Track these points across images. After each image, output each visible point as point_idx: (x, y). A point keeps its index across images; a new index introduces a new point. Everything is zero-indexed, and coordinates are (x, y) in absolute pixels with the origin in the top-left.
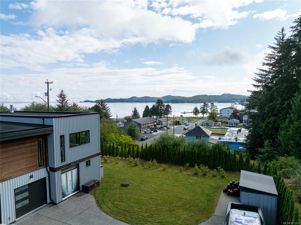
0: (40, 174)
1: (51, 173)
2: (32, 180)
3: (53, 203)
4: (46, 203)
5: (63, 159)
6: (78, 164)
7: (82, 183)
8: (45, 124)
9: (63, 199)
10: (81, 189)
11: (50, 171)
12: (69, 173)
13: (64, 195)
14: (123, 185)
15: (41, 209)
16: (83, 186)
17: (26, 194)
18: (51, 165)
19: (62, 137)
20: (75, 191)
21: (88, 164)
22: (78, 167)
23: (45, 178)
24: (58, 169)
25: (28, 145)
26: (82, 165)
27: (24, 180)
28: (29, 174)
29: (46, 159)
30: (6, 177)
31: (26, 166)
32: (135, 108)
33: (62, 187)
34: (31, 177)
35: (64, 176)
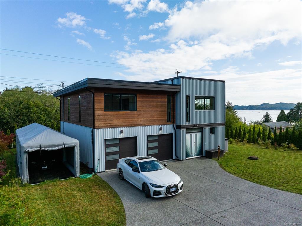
0: (168, 129)
1: (177, 131)
2: (161, 133)
3: (178, 159)
4: (172, 158)
5: (188, 119)
6: (202, 129)
7: (206, 148)
8: (174, 83)
9: (187, 158)
10: (204, 154)
11: (176, 128)
12: (193, 135)
13: (188, 155)
14: (250, 158)
15: (168, 161)
16: (206, 151)
17: (156, 144)
18: (177, 123)
19: (188, 98)
21: (212, 131)
22: (202, 132)
23: (172, 134)
24: (184, 127)
25: (159, 100)
26: (207, 130)
27: (154, 130)
28: (159, 127)
29: (174, 117)
30: (142, 123)
31: (157, 119)
32: (267, 112)
33: (186, 146)
34: (161, 129)
35: (188, 136)
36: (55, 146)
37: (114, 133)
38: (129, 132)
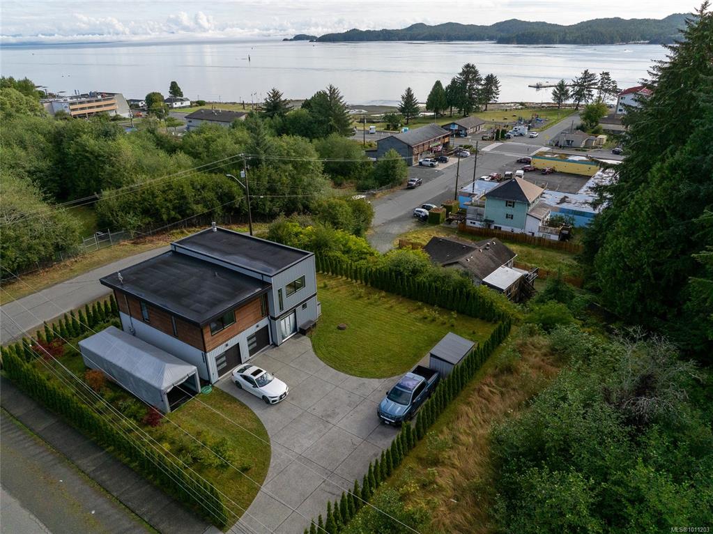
0: (264, 322)
1: (272, 321)
2: (258, 329)
3: (275, 345)
4: (269, 344)
5: (281, 308)
6: (295, 309)
7: (299, 326)
8: (264, 280)
9: (284, 341)
10: (298, 331)
11: (271, 319)
12: (287, 319)
13: (283, 338)
14: (339, 328)
15: (265, 350)
16: (300, 328)
17: (254, 340)
18: (271, 314)
19: (280, 291)
20: (293, 332)
21: (304, 307)
22: (295, 311)
23: (267, 326)
24: (278, 318)
26: (299, 309)
27: (252, 330)
28: (256, 325)
29: (267, 310)
31: (253, 320)
32: (409, 89)
33: (281, 331)
34: (258, 326)
35: (283, 322)
36: (182, 379)
37: (221, 349)
38: (232, 343)
